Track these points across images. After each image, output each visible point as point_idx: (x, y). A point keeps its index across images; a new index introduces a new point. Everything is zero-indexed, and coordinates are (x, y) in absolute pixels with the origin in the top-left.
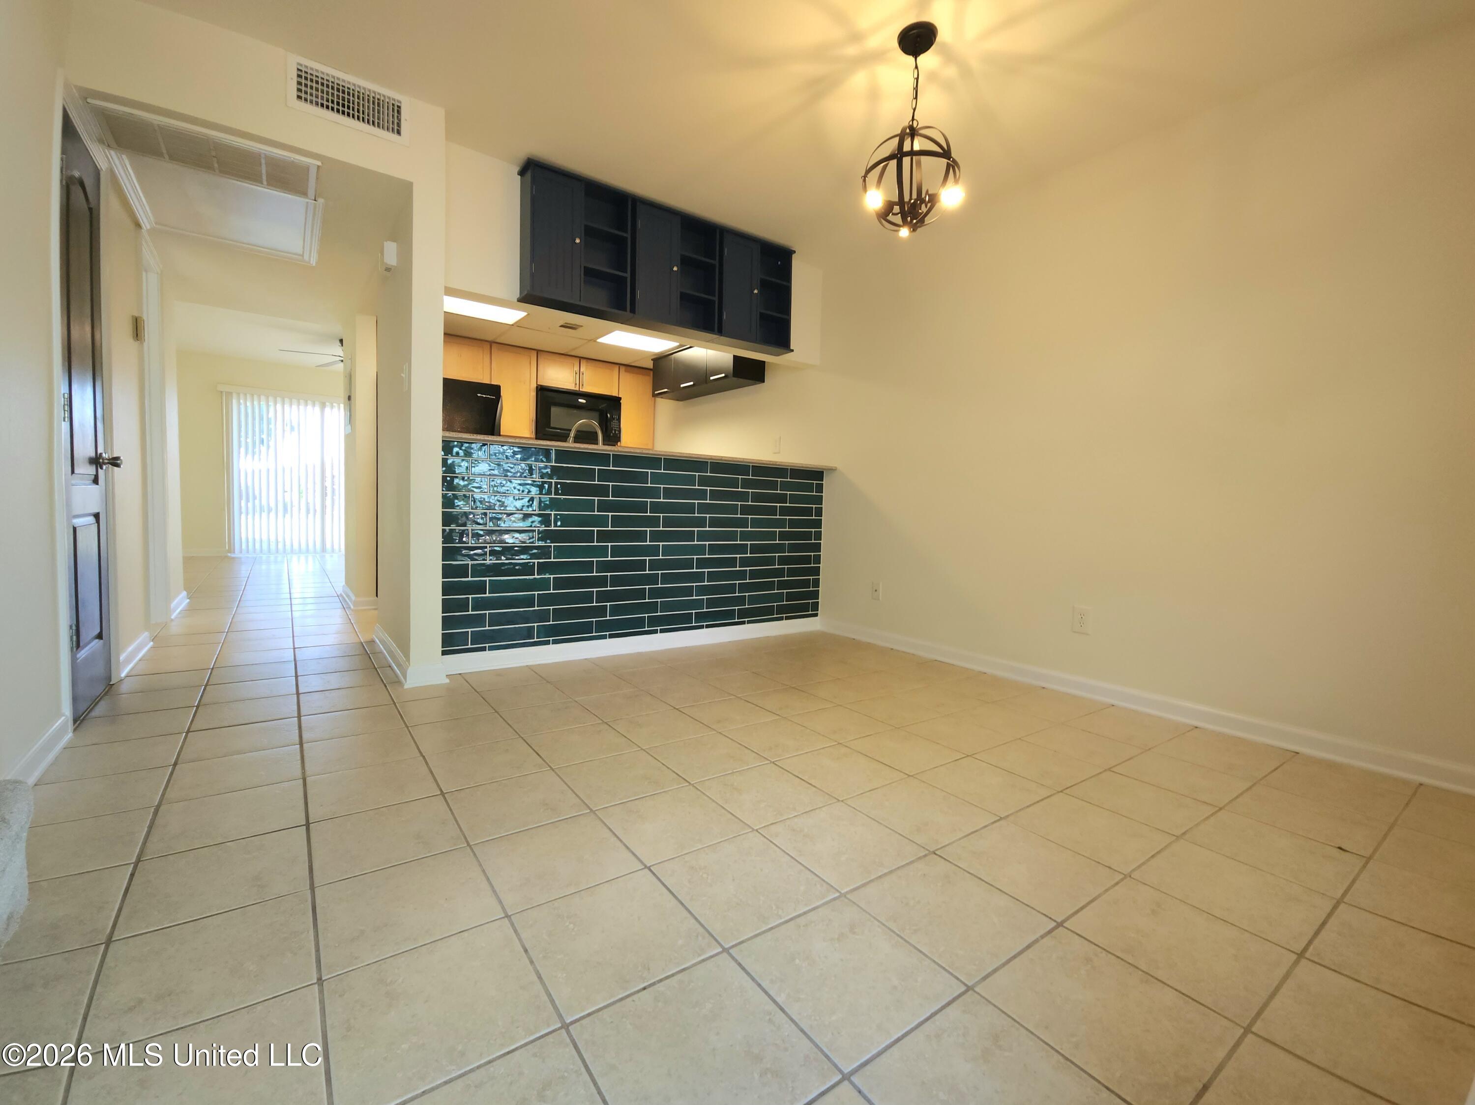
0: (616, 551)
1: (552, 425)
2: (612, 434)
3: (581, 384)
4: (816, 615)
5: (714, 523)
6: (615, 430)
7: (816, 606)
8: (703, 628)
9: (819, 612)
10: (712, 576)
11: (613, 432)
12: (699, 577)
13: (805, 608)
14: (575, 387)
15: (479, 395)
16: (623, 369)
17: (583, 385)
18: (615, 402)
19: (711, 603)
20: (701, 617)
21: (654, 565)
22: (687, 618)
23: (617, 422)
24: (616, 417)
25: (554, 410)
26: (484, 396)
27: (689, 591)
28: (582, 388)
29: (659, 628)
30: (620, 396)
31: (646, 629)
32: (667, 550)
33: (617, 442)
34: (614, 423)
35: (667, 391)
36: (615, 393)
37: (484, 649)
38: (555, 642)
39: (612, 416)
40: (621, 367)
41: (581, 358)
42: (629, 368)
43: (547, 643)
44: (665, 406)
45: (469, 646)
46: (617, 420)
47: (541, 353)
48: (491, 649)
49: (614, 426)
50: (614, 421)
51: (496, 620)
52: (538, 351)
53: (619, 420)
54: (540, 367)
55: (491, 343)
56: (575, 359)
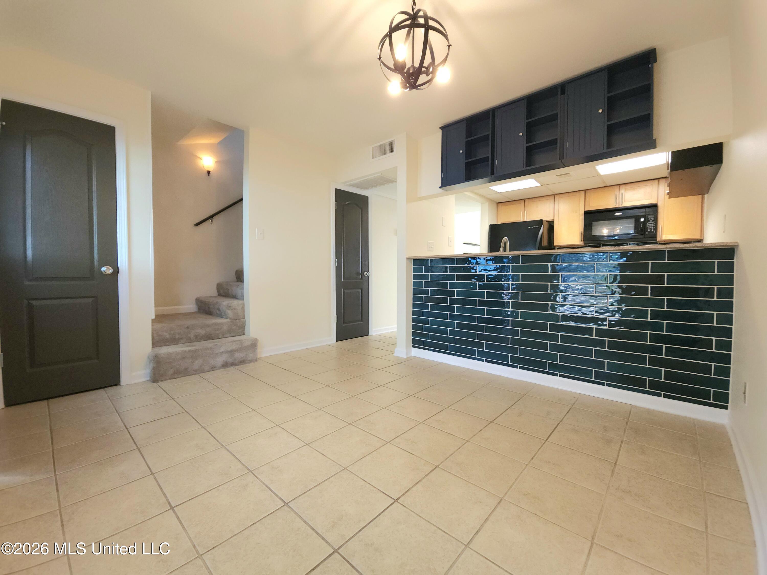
0: (489, 312)
1: (596, 235)
3: (620, 201)
6: (651, 229)
9: (729, 405)
14: (615, 206)
15: (529, 227)
17: (621, 203)
18: (651, 209)
23: (653, 222)
24: (652, 219)
25: (596, 225)
26: (532, 227)
28: (621, 205)
30: (656, 203)
33: (656, 237)
36: (652, 202)
37: (427, 349)
38: (457, 355)
39: (648, 219)
41: (620, 185)
45: (423, 347)
46: (653, 221)
47: (588, 191)
48: (431, 350)
49: (649, 226)
50: (649, 223)
51: (432, 338)
52: (585, 191)
53: (656, 220)
54: (587, 199)
55: (554, 195)
56: (615, 186)
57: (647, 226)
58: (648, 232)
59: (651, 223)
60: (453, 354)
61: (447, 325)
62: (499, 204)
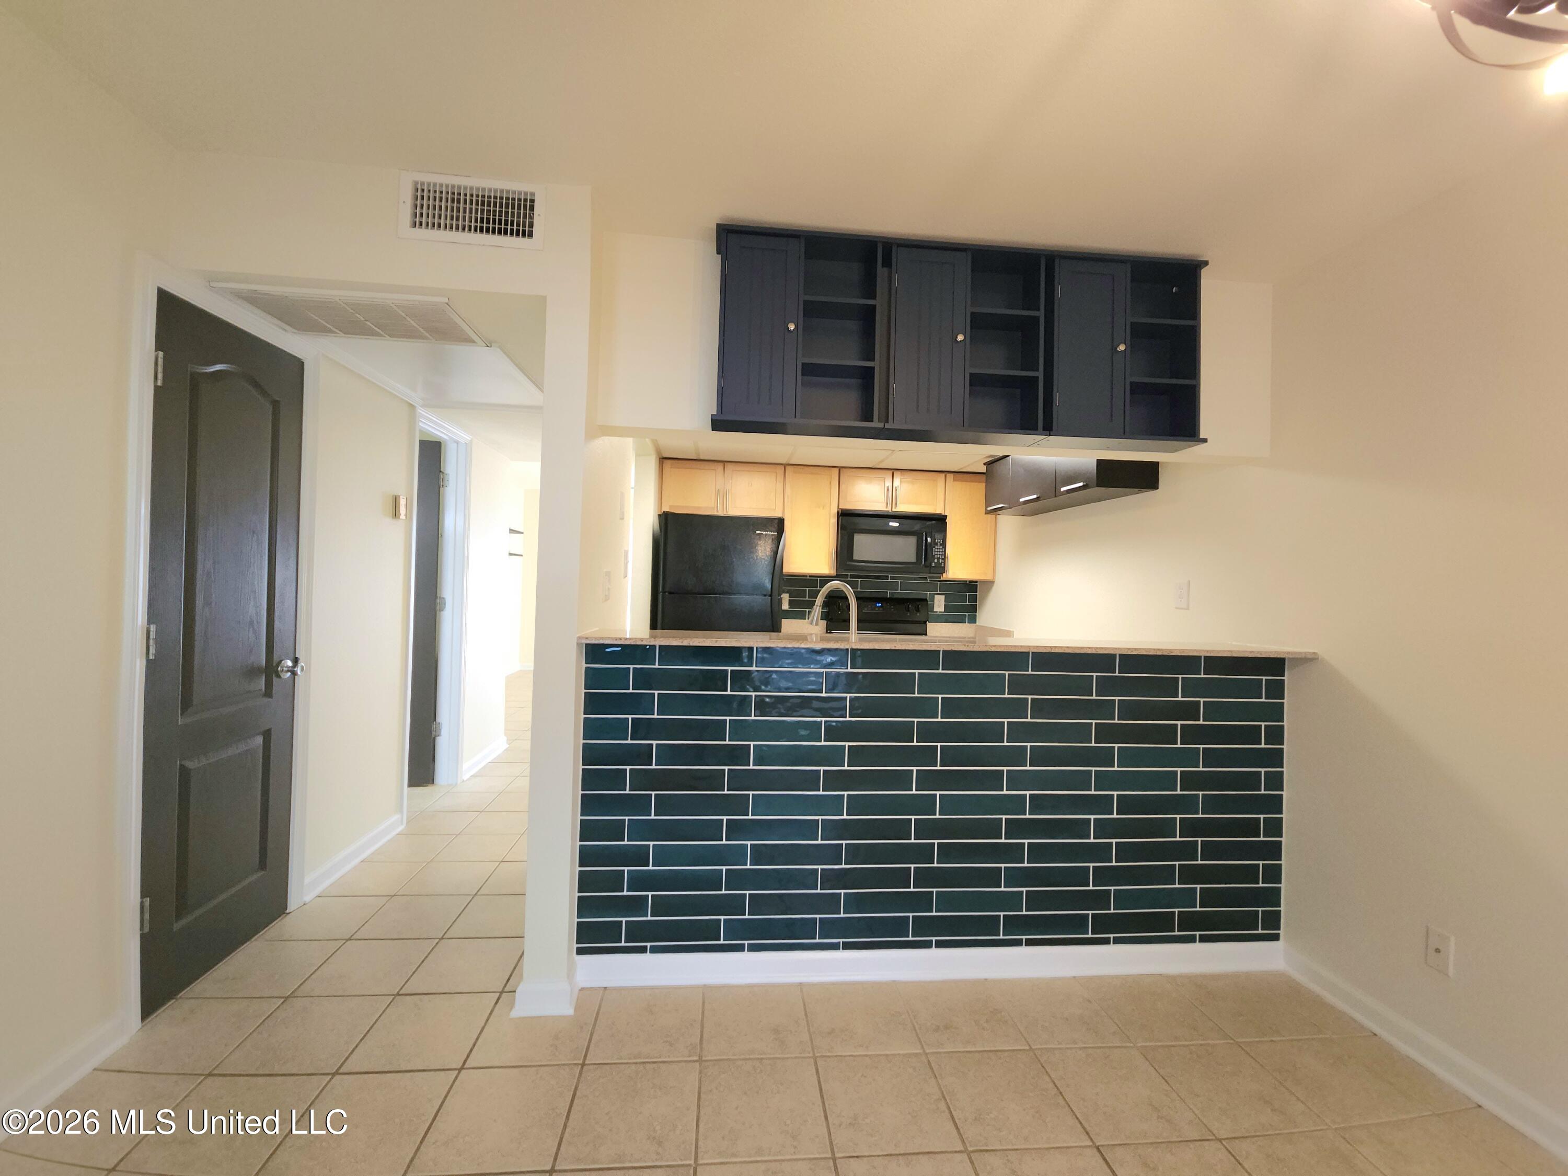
0: (856, 805)
1: (855, 558)
2: (933, 565)
3: (893, 499)
4: (1276, 938)
5: (1040, 757)
6: (938, 559)
7: (1273, 921)
8: (1021, 945)
9: (1281, 932)
10: (1037, 852)
11: (936, 561)
12: (1013, 852)
13: (1249, 921)
14: (887, 508)
16: (950, 477)
17: (896, 504)
18: (938, 522)
19: (1035, 901)
20: (1014, 924)
21: (925, 829)
22: (990, 925)
23: (941, 547)
24: (940, 541)
25: (859, 539)
27: (992, 877)
28: (895, 508)
29: (934, 939)
30: (946, 514)
31: (910, 938)
32: (949, 805)
33: (942, 573)
34: (937, 551)
35: (1002, 507)
36: (939, 510)
37: (643, 950)
38: (754, 948)
39: (933, 539)
40: (948, 475)
41: (894, 471)
42: (957, 475)
43: (739, 948)
44: (1008, 523)
45: (623, 944)
46: (941, 545)
47: (844, 470)
48: (655, 950)
49: (936, 553)
50: (936, 547)
51: (661, 906)
52: (840, 468)
53: (944, 544)
54: (842, 487)
55: (785, 466)
56: (887, 471)
57: (934, 552)
58: (935, 563)
59: (939, 547)
60: (740, 948)
61: (720, 856)
62: (665, 461)
